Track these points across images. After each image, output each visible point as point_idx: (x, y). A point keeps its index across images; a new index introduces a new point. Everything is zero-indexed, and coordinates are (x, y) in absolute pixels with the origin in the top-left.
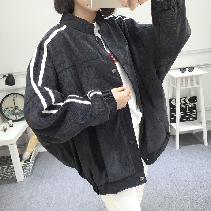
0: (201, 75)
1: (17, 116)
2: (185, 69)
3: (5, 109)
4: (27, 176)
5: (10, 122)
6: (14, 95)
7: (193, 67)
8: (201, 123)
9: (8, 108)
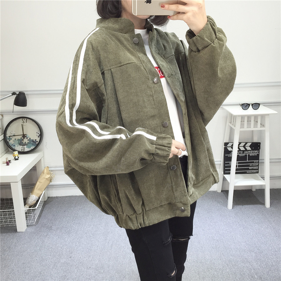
0: (268, 115)
1: (26, 146)
2: (248, 105)
3: (10, 136)
4: (30, 226)
5: (16, 153)
6: (23, 120)
7: (259, 104)
8: (263, 178)
9: (14, 136)
